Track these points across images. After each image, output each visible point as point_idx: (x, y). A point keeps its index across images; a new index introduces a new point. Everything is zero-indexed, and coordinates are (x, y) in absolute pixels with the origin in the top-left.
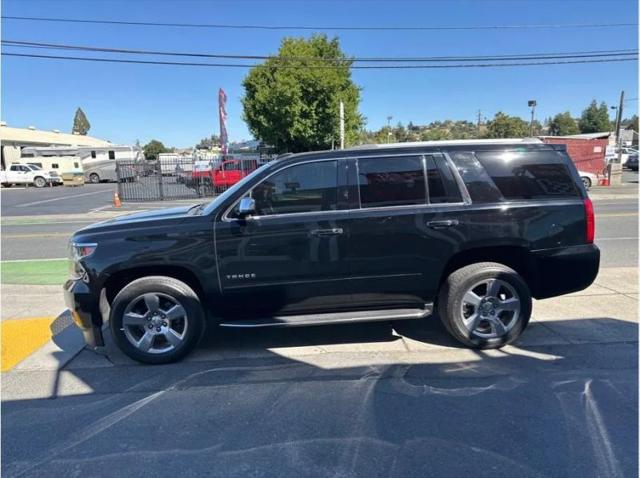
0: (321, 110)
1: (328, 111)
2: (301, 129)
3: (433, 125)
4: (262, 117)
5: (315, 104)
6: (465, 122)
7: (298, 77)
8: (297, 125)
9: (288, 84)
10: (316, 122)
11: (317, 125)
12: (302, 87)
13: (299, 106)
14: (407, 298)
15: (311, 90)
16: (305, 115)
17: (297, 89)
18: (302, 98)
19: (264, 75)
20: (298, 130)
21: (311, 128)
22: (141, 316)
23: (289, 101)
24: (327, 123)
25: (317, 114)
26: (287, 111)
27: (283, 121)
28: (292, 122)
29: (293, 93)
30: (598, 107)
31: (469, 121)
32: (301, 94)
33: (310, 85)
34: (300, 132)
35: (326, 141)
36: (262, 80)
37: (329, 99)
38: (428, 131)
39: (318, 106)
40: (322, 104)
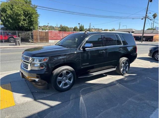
0: (29, 19)
1: (32, 20)
2: (23, 24)
3: (44, 26)
4: (10, 19)
5: (28, 17)
6: (52, 26)
7: (22, 9)
8: (22, 23)
9: (19, 10)
10: (28, 22)
11: (28, 23)
12: (23, 12)
13: (23, 17)
14: (112, 66)
15: (26, 13)
16: (24, 20)
17: (22, 12)
18: (23, 15)
19: (9, 6)
20: (22, 24)
21: (26, 24)
22: (61, 78)
23: (20, 15)
24: (31, 23)
25: (28, 20)
26: (19, 18)
27: (17, 21)
28: (20, 22)
29: (21, 13)
30: (82, 26)
31: (53, 26)
32: (23, 14)
33: (26, 12)
34: (23, 25)
35: (31, 28)
36: (8, 8)
37: (32, 16)
38: (43, 27)
39: (28, 18)
40: (30, 17)
